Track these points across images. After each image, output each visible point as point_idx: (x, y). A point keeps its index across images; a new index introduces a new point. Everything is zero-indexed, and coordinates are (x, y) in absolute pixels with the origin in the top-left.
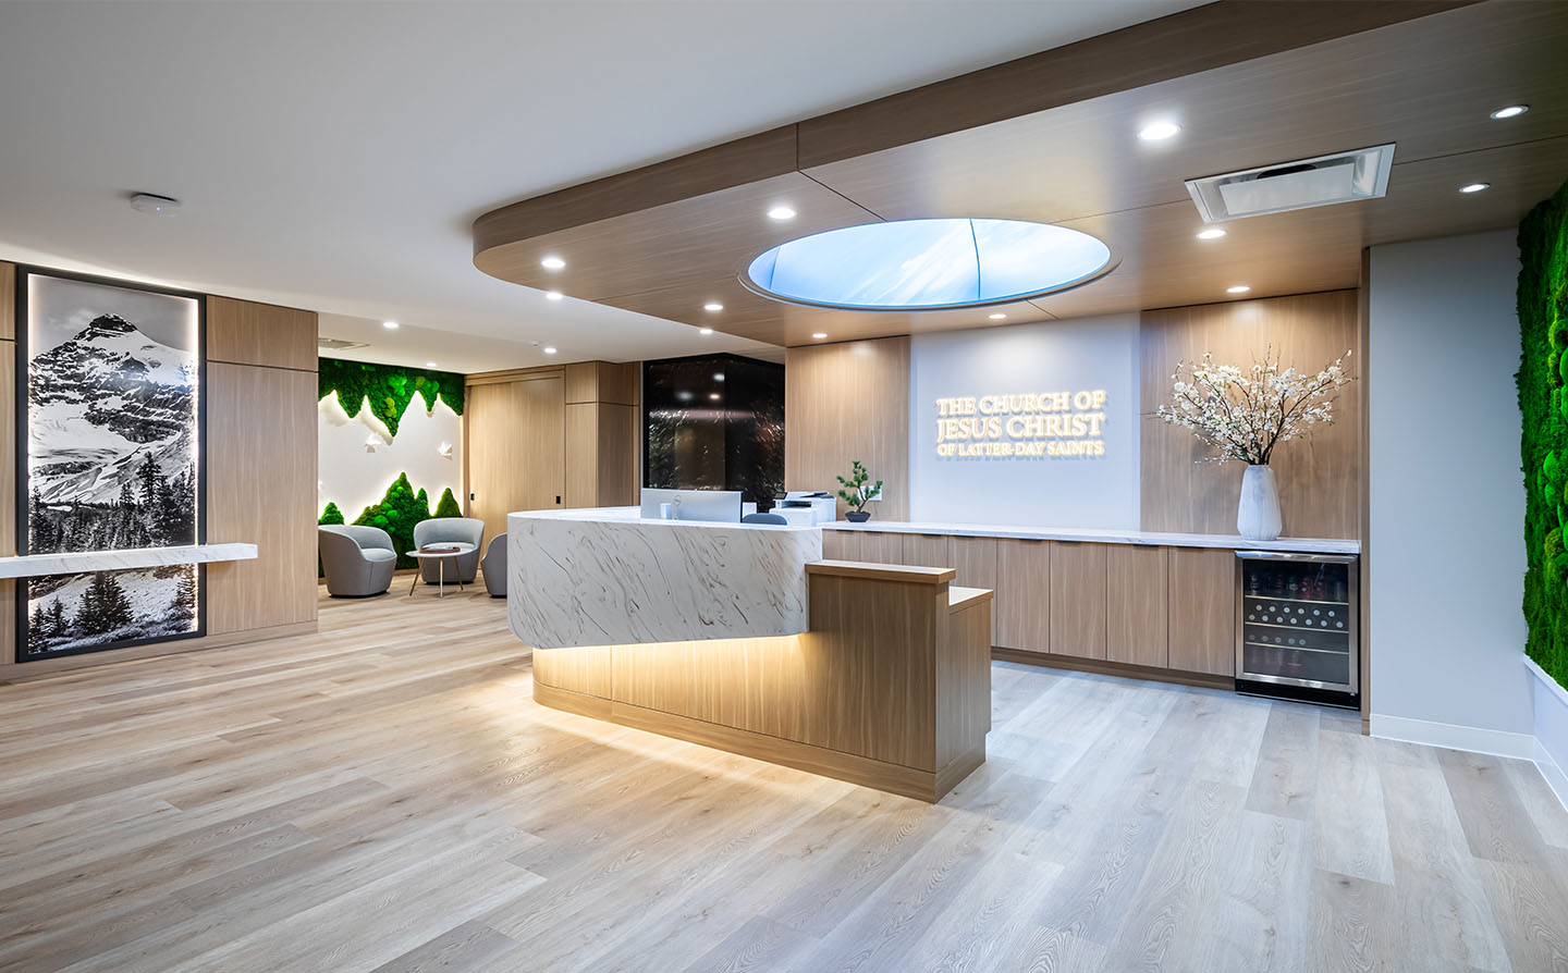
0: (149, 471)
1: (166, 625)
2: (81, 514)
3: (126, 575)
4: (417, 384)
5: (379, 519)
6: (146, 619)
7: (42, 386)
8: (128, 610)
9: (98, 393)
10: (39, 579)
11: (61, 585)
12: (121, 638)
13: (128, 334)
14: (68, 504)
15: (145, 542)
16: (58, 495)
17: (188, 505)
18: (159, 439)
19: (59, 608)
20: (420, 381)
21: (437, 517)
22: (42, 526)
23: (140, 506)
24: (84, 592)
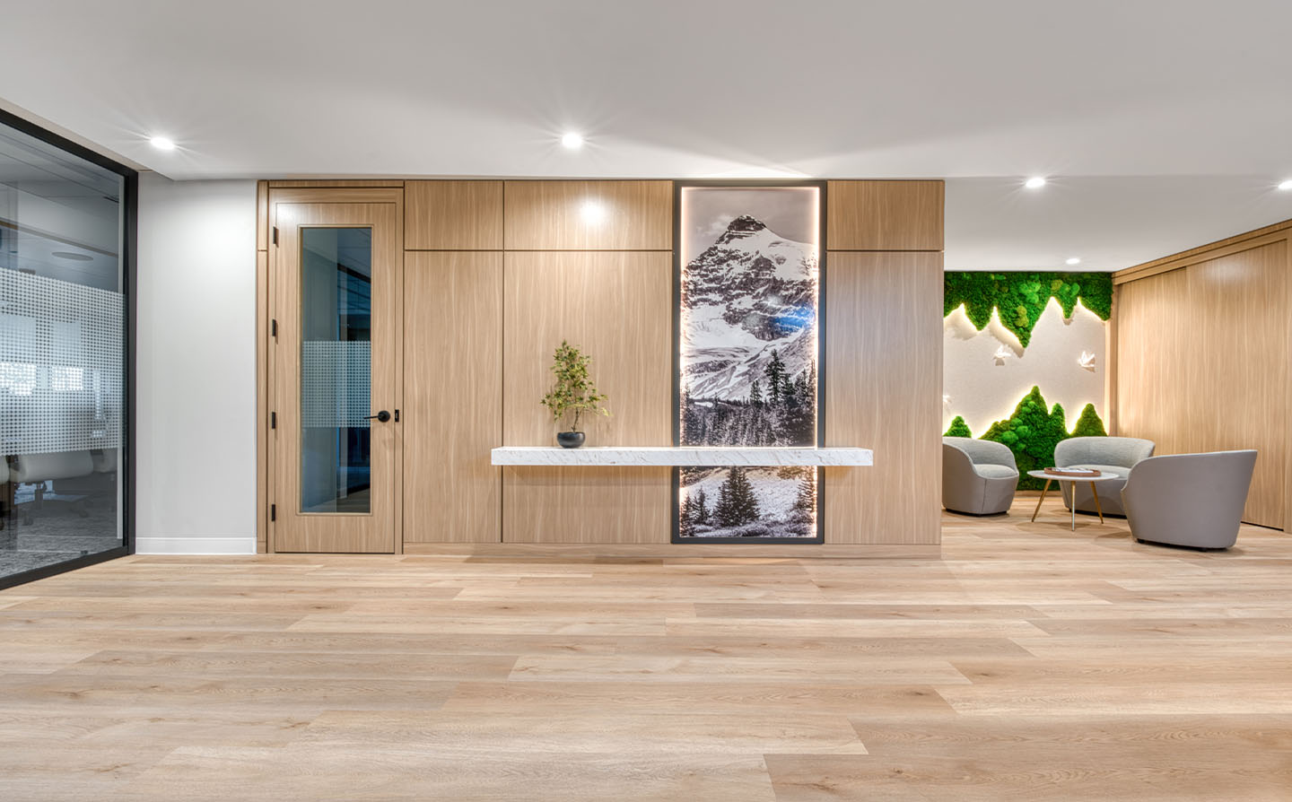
0: (775, 369)
1: (788, 526)
2: (720, 410)
3: (755, 472)
4: (1053, 288)
5: (1008, 435)
6: (771, 518)
7: (692, 291)
8: (756, 507)
9: (734, 293)
10: (687, 469)
11: (704, 476)
12: (750, 534)
13: (759, 232)
14: (710, 400)
15: (771, 441)
16: (703, 392)
17: (809, 404)
18: (784, 336)
19: (703, 497)
20: (1057, 285)
21: (1077, 434)
22: (690, 418)
23: (766, 404)
24: (721, 485)
